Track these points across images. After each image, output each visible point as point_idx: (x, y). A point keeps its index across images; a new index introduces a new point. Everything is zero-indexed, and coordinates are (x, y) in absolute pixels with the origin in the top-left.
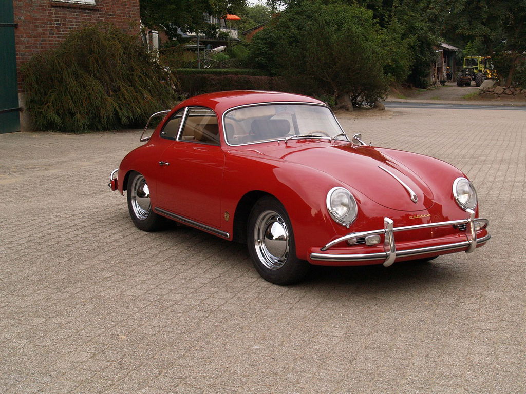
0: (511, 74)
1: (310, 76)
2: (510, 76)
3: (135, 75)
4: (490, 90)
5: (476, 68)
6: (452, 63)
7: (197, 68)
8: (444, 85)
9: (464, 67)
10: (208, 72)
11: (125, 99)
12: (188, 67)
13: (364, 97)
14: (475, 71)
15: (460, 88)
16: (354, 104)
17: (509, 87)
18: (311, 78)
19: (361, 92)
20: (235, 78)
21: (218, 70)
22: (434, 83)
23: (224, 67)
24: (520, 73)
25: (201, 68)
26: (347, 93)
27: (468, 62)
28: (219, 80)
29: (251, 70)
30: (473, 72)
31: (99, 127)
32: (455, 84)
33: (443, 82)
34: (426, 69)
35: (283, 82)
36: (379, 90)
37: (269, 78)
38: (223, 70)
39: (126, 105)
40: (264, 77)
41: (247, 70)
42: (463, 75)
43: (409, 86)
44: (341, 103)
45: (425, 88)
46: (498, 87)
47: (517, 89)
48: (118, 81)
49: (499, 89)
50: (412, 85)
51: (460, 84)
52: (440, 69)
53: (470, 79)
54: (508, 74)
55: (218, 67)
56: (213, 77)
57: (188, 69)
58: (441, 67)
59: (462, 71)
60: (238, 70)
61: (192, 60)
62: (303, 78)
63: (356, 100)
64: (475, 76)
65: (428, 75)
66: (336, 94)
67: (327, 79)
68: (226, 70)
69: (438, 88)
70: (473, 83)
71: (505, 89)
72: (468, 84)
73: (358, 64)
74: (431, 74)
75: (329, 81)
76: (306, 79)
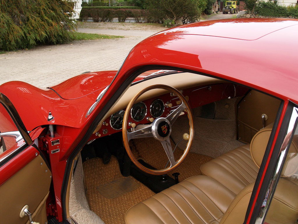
0: (254, 8)
1: (162, 9)
2: (253, 10)
3: (41, 8)
4: (244, 16)
5: (231, 6)
6: (220, 3)
7: (109, 6)
8: (217, 13)
9: (226, 5)
10: (114, 8)
11: (33, 27)
12: (105, 6)
13: (188, 20)
14: (231, 7)
15: (224, 15)
16: (184, 23)
17: (253, 15)
18: (162, 10)
19: (187, 17)
20: (124, 11)
21: (119, 7)
22: (213, 12)
23: (121, 6)
24: (258, 8)
25: (111, 6)
26: (180, 18)
27: (228, 4)
28: (116, 11)
29: (134, 7)
30: (230, 8)
31: (12, 48)
32: (222, 13)
33: (216, 12)
34: (211, 6)
35: (148, 12)
36: (196, 16)
37: (141, 10)
38: (121, 7)
39: (34, 31)
40: (138, 10)
41: (132, 7)
42: (225, 9)
43: (204, 14)
44: (178, 23)
45: (209, 14)
46: (248, 15)
47: (257, 15)
48: (28, 13)
49: (248, 16)
50: (205, 13)
51: (224, 13)
52: (215, 6)
53: (228, 11)
54: (252, 9)
55: (119, 5)
56: (113, 10)
57: (105, 7)
58: (216, 6)
59: (225, 7)
60: (128, 7)
61: (107, 2)
62: (158, 10)
63: (184, 21)
64: (231, 10)
65: (211, 9)
66: (175, 19)
67: (170, 10)
68: (122, 7)
69: (215, 15)
70: (229, 13)
71: (251, 16)
72: (227, 13)
73: (187, 2)
74: (212, 9)
75: (172, 11)
76: (159, 10)
